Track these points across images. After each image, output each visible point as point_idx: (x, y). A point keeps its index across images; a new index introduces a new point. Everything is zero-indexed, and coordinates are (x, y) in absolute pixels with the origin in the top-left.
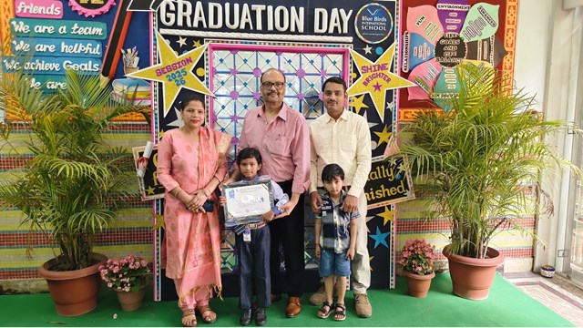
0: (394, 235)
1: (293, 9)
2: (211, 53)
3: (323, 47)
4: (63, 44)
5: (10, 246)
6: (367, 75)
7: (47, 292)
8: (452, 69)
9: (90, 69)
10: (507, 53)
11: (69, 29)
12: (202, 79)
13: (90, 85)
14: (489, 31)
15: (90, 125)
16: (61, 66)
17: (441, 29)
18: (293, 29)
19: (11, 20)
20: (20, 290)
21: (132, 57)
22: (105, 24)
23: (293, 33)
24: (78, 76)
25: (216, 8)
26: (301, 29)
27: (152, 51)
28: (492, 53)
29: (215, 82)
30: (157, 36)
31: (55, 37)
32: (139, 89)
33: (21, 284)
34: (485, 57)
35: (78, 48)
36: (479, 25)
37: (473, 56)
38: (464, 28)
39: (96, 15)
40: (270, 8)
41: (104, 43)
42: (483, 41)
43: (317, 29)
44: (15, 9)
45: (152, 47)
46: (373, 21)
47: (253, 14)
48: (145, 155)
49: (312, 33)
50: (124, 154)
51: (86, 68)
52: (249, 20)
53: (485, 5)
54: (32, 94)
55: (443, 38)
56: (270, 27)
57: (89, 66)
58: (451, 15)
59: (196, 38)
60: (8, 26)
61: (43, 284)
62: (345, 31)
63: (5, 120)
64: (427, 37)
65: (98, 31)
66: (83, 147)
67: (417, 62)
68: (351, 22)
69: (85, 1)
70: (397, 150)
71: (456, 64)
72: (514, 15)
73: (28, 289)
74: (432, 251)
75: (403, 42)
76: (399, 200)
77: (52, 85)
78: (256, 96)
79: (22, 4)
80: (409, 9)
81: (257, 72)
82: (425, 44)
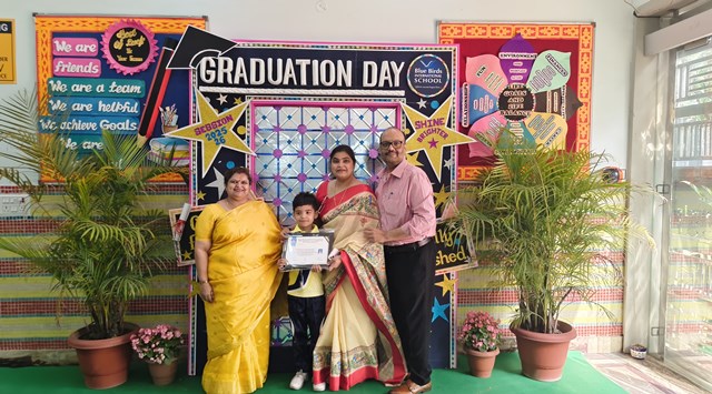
0: (455, 308)
1: (340, 62)
2: (253, 109)
3: (372, 102)
4: (101, 102)
5: (41, 314)
6: (422, 130)
7: (77, 364)
8: (518, 123)
9: (127, 128)
10: (581, 104)
11: (107, 88)
12: (243, 137)
13: (126, 146)
14: (560, 81)
15: (125, 186)
16: (98, 125)
17: (504, 80)
18: (340, 84)
19: (49, 80)
20: (49, 362)
21: (170, 115)
22: (142, 83)
23: (339, 88)
24: (113, 136)
25: (258, 64)
26: (349, 84)
27: (191, 110)
28: (564, 105)
29: (257, 140)
30: (196, 92)
31: (93, 96)
32: (178, 148)
33: (50, 355)
34: (556, 109)
35: (116, 107)
36: (548, 74)
37: (541, 108)
38: (531, 78)
39: (135, 73)
40: (316, 62)
41: (141, 101)
42: (553, 91)
43: (365, 84)
44: (53, 68)
45: (192, 105)
46: (427, 73)
47: (297, 69)
48: (183, 218)
49: (361, 87)
50: (159, 216)
51: (123, 128)
52: (293, 75)
53: (553, 53)
54: (67, 155)
55: (507, 89)
56: (316, 82)
57: (126, 125)
58: (515, 64)
59: (237, 95)
60: (46, 86)
61: (72, 354)
62: (397, 84)
63: (39, 182)
64: (488, 88)
65: (137, 89)
66: (117, 210)
67: (479, 115)
68: (403, 75)
69: (125, 59)
70: (456, 212)
71: (523, 117)
72: (589, 63)
73: (57, 360)
74: (495, 325)
75: (461, 94)
76: (460, 268)
77: (88, 145)
78: (301, 154)
79: (61, 66)
80: (468, 59)
81: (302, 129)
82: (487, 97)
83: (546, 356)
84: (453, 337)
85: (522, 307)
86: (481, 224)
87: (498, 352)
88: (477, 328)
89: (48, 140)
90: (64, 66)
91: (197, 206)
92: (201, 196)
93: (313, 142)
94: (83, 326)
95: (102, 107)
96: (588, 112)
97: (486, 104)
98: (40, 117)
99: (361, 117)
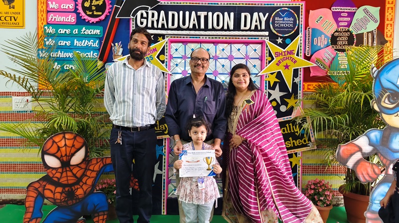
0: (300, 175)
1: (226, 14)
2: (170, 45)
3: (247, 40)
4: (75, 40)
6: (279, 58)
8: (343, 54)
9: (91, 56)
10: (387, 42)
11: (80, 31)
12: (163, 62)
14: (373, 26)
17: (334, 27)
18: (226, 27)
19: (45, 26)
21: (118, 49)
22: (102, 28)
23: (225, 30)
25: (173, 15)
26: (232, 27)
28: (375, 42)
29: (172, 64)
31: (71, 36)
34: (370, 44)
35: (85, 43)
38: (353, 24)
39: (97, 22)
40: (210, 14)
41: (101, 39)
42: (368, 33)
43: (242, 27)
44: (47, 18)
46: (283, 20)
47: (198, 18)
49: (239, 29)
51: (89, 56)
52: (196, 22)
53: (368, 7)
55: (336, 31)
56: (210, 27)
58: (342, 14)
59: (160, 35)
60: (43, 29)
62: (263, 27)
63: (38, 89)
64: (324, 31)
65: (98, 32)
67: (317, 49)
68: (267, 22)
69: (91, 13)
70: (302, 112)
71: (347, 50)
72: (392, 14)
75: (306, 34)
76: (304, 149)
77: (67, 67)
79: (51, 15)
80: (311, 11)
82: (323, 36)
87: (332, 207)
90: (54, 17)
95: (77, 43)
96: (391, 47)
97: (322, 41)
98: (38, 50)
99: (239, 50)
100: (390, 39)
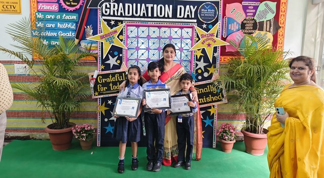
0: (216, 121)
1: (167, 6)
2: (127, 28)
3: (181, 25)
5: (34, 117)
6: (204, 39)
7: (49, 140)
8: (249, 36)
9: (70, 36)
10: (280, 27)
11: (61, 17)
12: (122, 40)
13: (70, 43)
14: (271, 16)
15: (69, 62)
16: (58, 34)
17: (244, 15)
18: (166, 16)
19: (36, 13)
20: (37, 138)
21: (90, 30)
22: (77, 15)
23: (166, 18)
24: (64, 39)
25: (129, 6)
26: (171, 16)
27: (99, 27)
28: (272, 28)
29: (128, 42)
30: (101, 19)
31: (55, 20)
32: (93, 45)
33: (38, 135)
34: (268, 30)
35: (65, 26)
37: (261, 29)
38: (257, 15)
39: (74, 10)
40: (155, 6)
41: (77, 23)
42: (267, 21)
43: (178, 16)
44: (37, 8)
45: (99, 25)
47: (147, 8)
49: (176, 18)
50: (85, 75)
51: (68, 35)
52: (145, 12)
53: (268, 2)
54: (44, 47)
55: (245, 20)
56: (155, 15)
57: (70, 34)
58: (249, 7)
59: (119, 21)
60: (35, 15)
61: (47, 136)
62: (193, 16)
63: (32, 59)
64: (236, 19)
65: (75, 17)
66: (66, 72)
67: (231, 32)
68: (196, 12)
69: (69, 4)
70: (218, 77)
71: (252, 33)
72: (285, 7)
73: (41, 138)
74: (234, 129)
75: (223, 22)
76: (219, 103)
77: (53, 43)
78: (148, 49)
79: (40, 5)
80: (227, 5)
81: (149, 37)
82: (235, 23)
83: (256, 144)
84: (215, 134)
85: (247, 121)
86: (229, 83)
87: (235, 141)
88: (225, 131)
89: (36, 40)
91: (101, 72)
92: (103, 67)
93: (154, 43)
94: (52, 123)
95: (59, 25)
96: (283, 31)
98: (32, 30)
99: (176, 32)
100: (283, 25)
